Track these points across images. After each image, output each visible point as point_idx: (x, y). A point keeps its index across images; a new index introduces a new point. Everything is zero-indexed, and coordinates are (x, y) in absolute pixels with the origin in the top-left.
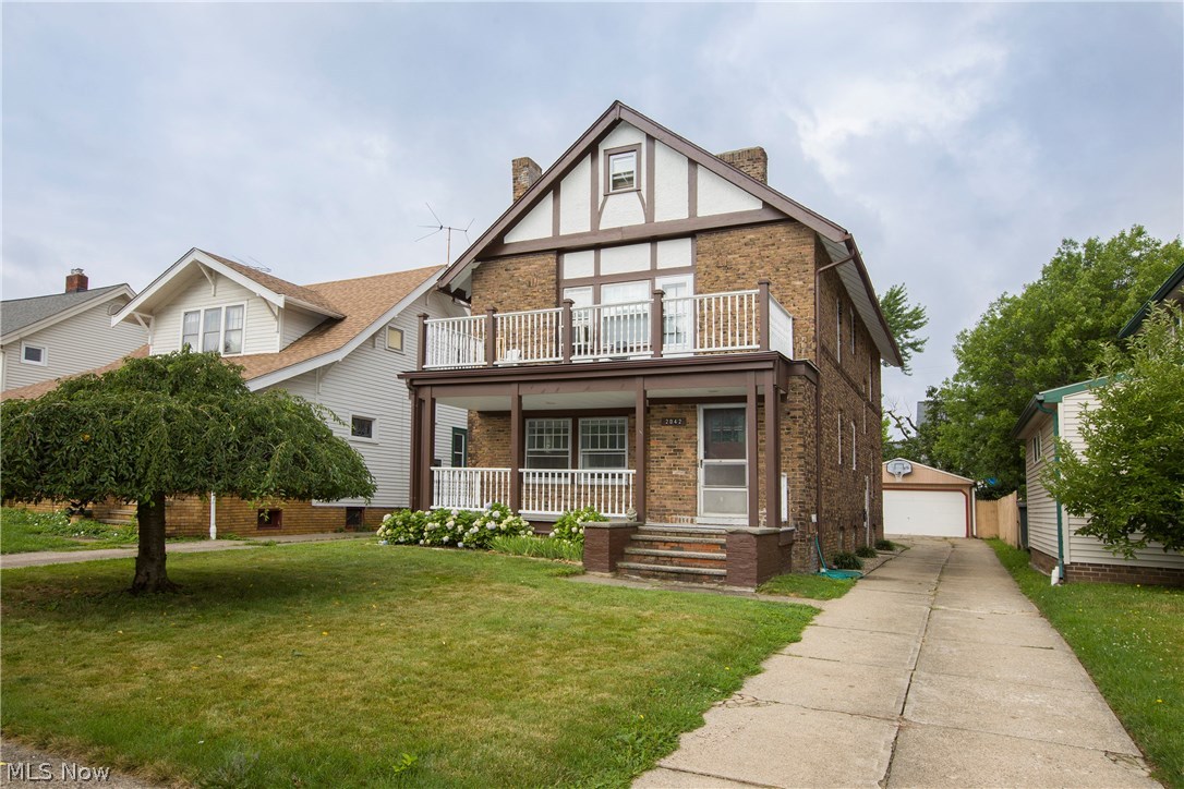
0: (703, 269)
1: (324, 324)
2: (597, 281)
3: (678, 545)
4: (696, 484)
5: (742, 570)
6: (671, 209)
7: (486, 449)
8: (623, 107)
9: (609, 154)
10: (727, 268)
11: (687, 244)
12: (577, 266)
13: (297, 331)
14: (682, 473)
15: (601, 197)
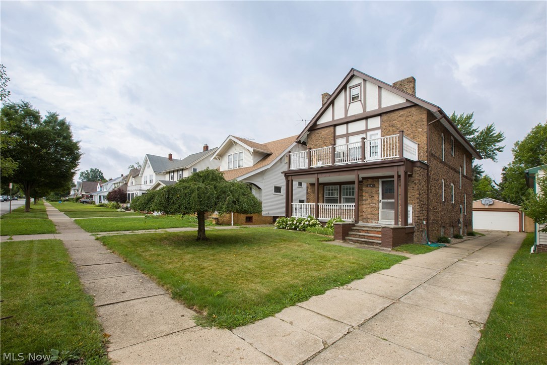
0: (384, 127)
1: (266, 156)
2: (347, 135)
3: (367, 232)
4: (379, 209)
5: (387, 242)
6: (372, 106)
7: (311, 197)
8: (354, 70)
9: (350, 88)
10: (393, 126)
11: (378, 118)
12: (340, 130)
13: (258, 159)
14: (374, 205)
15: (348, 104)
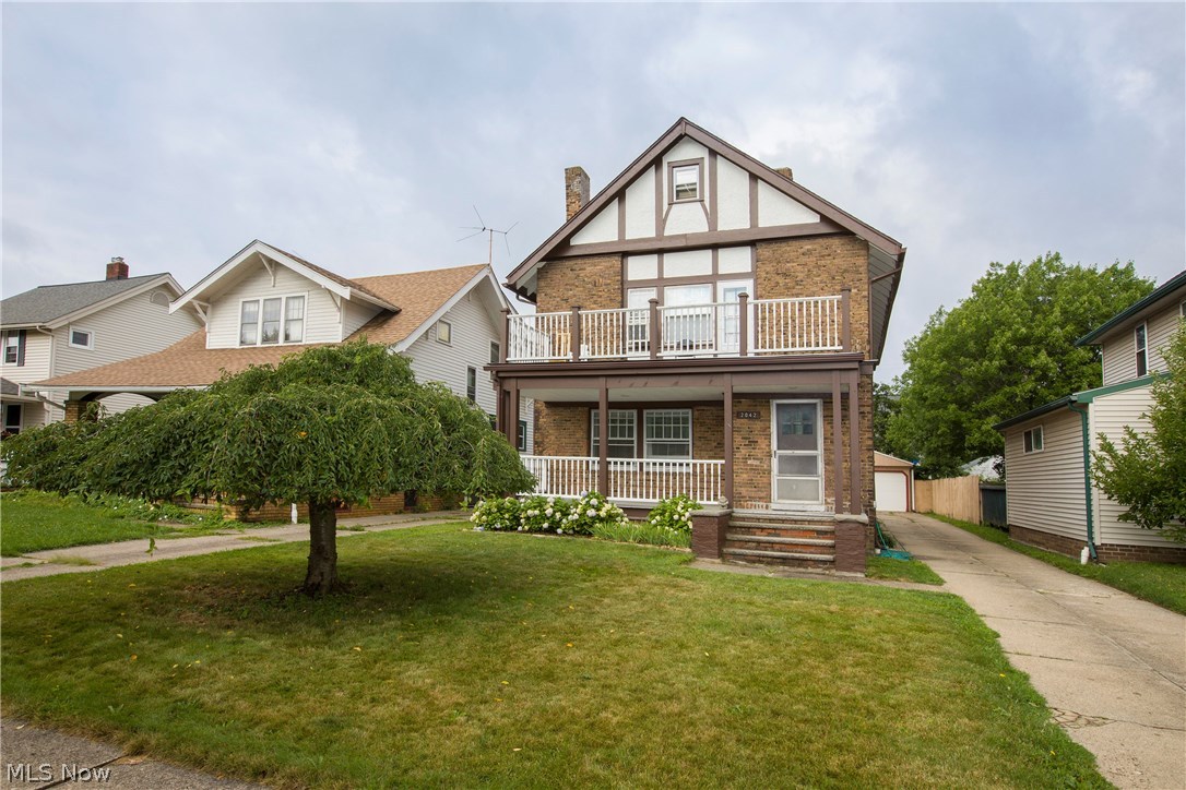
0: (764, 275)
1: (382, 315)
2: (661, 283)
4: (770, 473)
5: (851, 557)
6: (733, 218)
7: (553, 438)
8: (688, 123)
9: (673, 166)
10: (786, 275)
11: (747, 251)
12: (639, 268)
13: (358, 323)
14: (758, 463)
15: (665, 207)
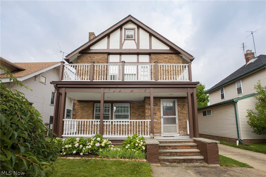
1: (17, 70)
4: (161, 124)
6: (144, 46)
7: (80, 113)
8: (132, 17)
9: (126, 29)
11: (147, 57)
14: (156, 120)
15: (123, 40)
